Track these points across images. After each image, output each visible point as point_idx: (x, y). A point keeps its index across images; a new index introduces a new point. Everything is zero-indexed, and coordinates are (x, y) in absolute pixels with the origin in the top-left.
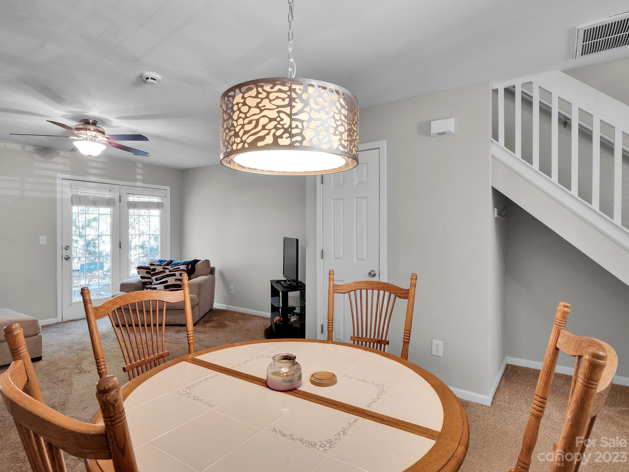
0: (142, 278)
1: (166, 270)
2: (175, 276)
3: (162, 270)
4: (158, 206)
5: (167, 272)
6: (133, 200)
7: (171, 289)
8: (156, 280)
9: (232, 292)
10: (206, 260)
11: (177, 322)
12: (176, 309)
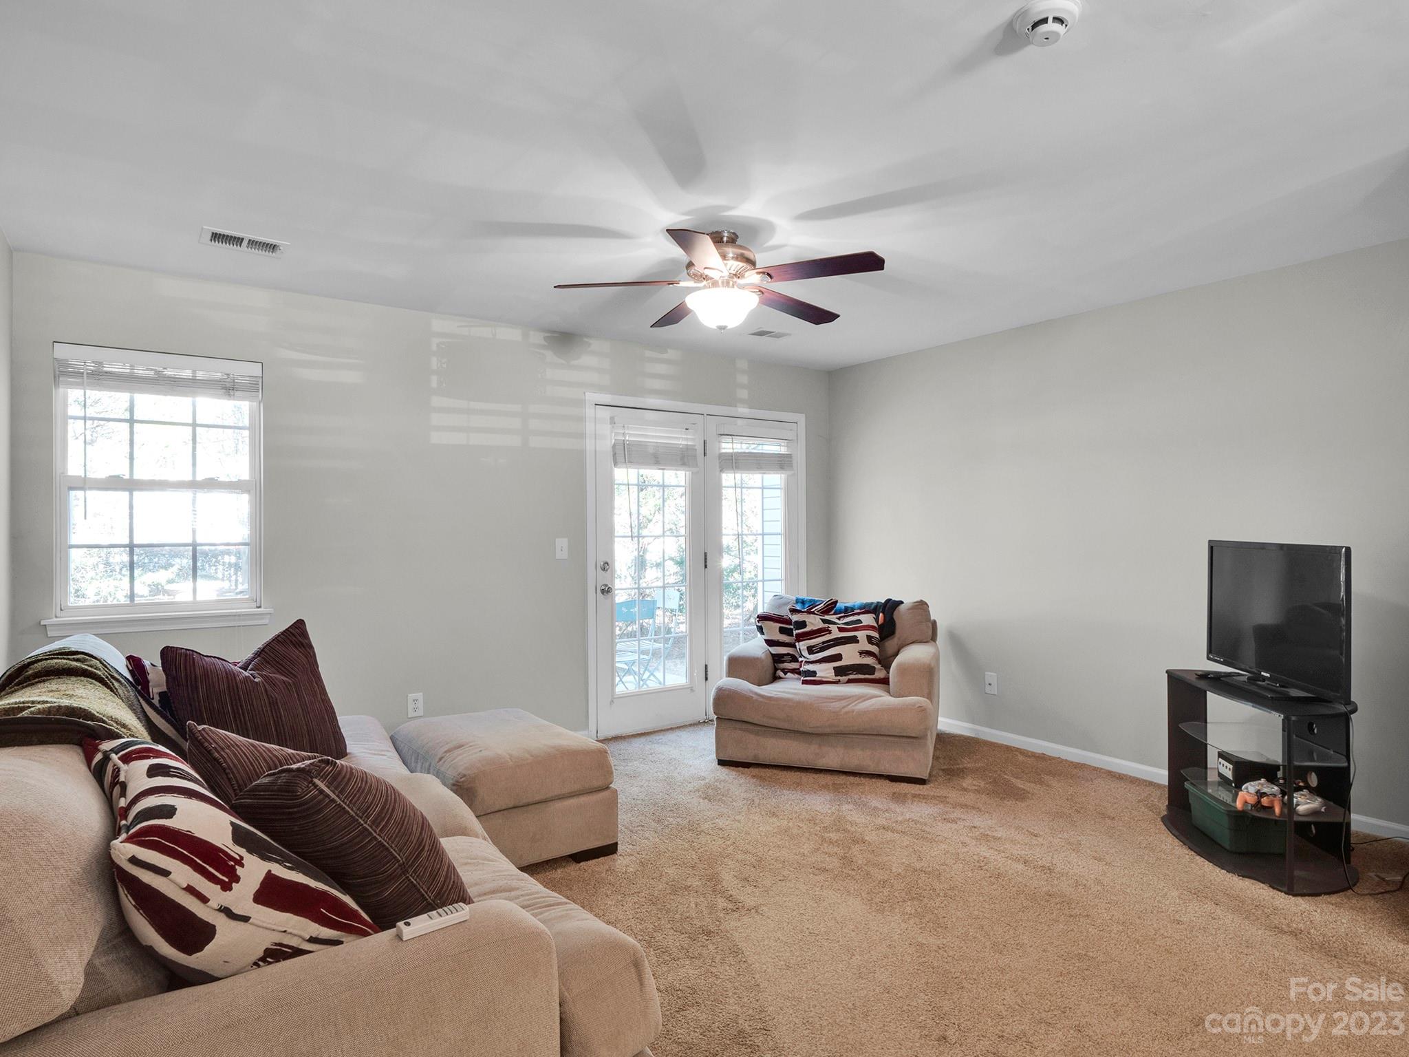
0: (770, 643)
1: (830, 626)
2: (857, 642)
3: (822, 625)
4: (781, 463)
5: (836, 634)
6: (731, 451)
7: (851, 677)
8: (811, 650)
9: (993, 690)
10: (921, 601)
11: (883, 768)
12: (881, 735)
